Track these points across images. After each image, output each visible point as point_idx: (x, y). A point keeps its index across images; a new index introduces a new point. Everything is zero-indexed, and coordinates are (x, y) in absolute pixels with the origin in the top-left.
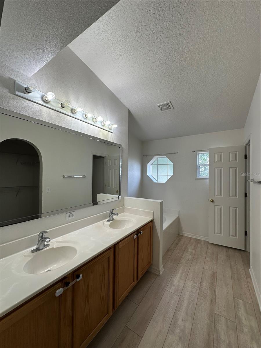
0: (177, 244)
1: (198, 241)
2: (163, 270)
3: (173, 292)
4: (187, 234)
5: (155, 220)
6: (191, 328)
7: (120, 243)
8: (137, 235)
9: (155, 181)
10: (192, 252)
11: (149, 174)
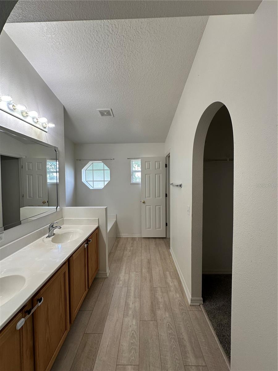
0: (117, 246)
1: (133, 239)
2: (109, 272)
3: (121, 286)
4: (123, 235)
5: (100, 227)
6: (139, 305)
7: (74, 255)
8: (87, 243)
9: (91, 188)
10: (130, 249)
11: (84, 180)
